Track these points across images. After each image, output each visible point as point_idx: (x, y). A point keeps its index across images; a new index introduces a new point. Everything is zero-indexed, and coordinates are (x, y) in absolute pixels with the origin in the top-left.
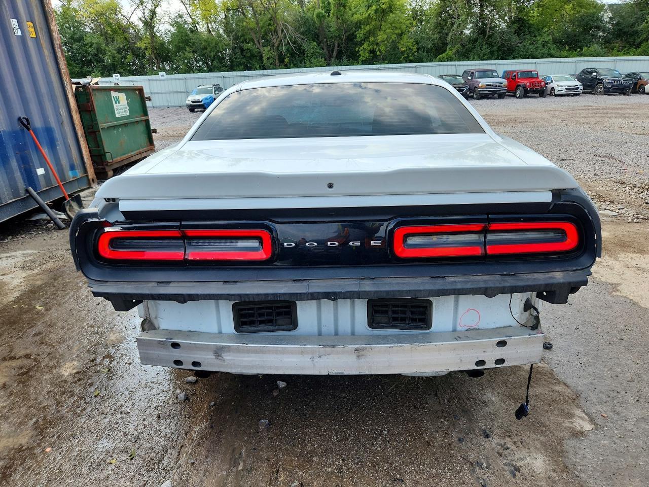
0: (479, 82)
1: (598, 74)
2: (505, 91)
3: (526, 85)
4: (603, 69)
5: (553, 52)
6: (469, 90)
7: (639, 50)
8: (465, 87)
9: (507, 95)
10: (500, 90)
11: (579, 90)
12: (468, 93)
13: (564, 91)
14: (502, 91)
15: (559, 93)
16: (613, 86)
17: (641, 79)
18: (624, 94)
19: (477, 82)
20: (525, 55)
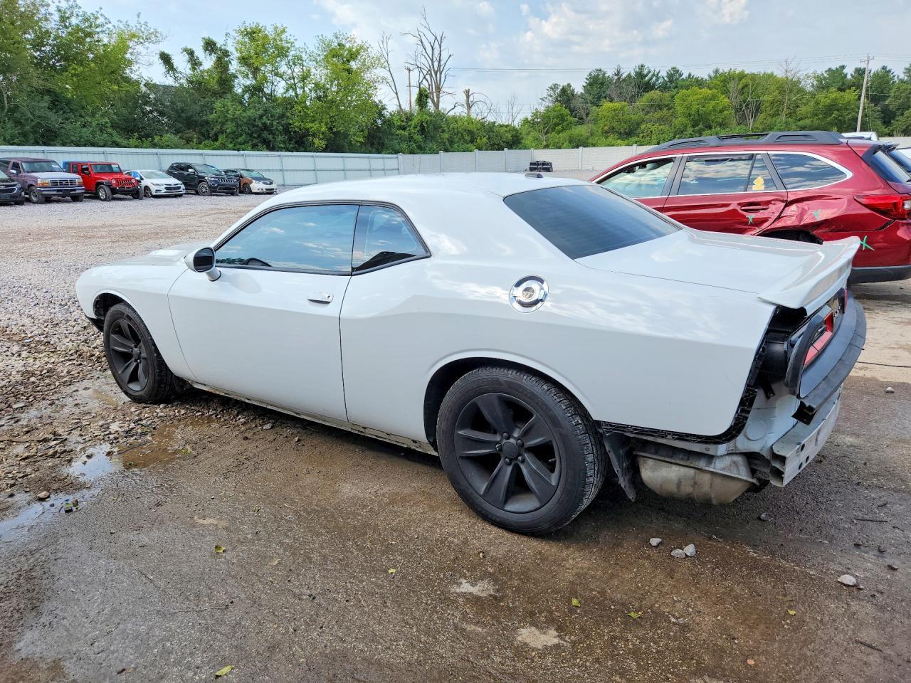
0: (37, 178)
1: (195, 169)
2: (83, 191)
3: (111, 182)
4: (198, 165)
5: (118, 139)
6: (22, 189)
7: (217, 144)
8: (15, 185)
9: (86, 197)
10: (75, 190)
11: (181, 190)
12: (23, 194)
13: (163, 192)
14: (77, 191)
15: (158, 193)
16: (219, 185)
17: (242, 177)
18: (232, 194)
19: (31, 177)
20: (79, 141)
